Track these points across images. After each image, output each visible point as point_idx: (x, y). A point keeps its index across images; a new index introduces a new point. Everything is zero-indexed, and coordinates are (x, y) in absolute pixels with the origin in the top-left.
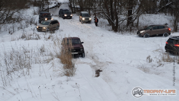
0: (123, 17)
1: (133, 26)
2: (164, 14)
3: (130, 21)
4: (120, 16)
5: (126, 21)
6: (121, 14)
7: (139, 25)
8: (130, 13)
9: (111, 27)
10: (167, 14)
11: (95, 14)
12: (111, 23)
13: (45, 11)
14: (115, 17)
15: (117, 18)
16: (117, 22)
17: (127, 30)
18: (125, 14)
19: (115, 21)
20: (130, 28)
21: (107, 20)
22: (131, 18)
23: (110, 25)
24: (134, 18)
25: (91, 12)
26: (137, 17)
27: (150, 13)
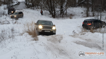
0: (58, 10)
1: (63, 14)
2: (81, 7)
3: (62, 11)
4: (56, 9)
5: (60, 12)
6: (56, 8)
7: (67, 14)
8: (62, 7)
9: (51, 15)
10: (82, 7)
11: (41, 8)
12: (51, 13)
13: (11, 7)
14: (53, 9)
15: (55, 10)
16: (55, 12)
17: (60, 17)
18: (58, 8)
19: (54, 12)
20: (62, 15)
21: (49, 12)
22: (62, 10)
23: (51, 14)
24: (64, 10)
25: (39, 7)
26: (66, 9)
27: (73, 7)
